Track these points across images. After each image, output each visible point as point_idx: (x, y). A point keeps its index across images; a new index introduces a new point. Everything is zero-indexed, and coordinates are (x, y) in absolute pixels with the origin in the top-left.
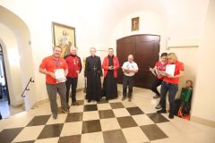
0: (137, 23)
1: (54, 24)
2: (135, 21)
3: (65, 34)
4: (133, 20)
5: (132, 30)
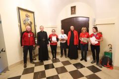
0: (75, 10)
1: (19, 9)
2: (73, 9)
3: (27, 16)
4: (72, 8)
5: (72, 14)
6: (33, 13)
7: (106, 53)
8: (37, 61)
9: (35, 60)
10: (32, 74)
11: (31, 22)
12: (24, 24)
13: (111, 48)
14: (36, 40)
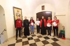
3: (18, 11)
4: (42, 6)
5: (42, 10)
6: (21, 9)
7: (61, 31)
8: (23, 36)
9: (22, 35)
10: (22, 43)
11: (20, 15)
12: (16, 15)
13: (64, 28)
14: (23, 24)
